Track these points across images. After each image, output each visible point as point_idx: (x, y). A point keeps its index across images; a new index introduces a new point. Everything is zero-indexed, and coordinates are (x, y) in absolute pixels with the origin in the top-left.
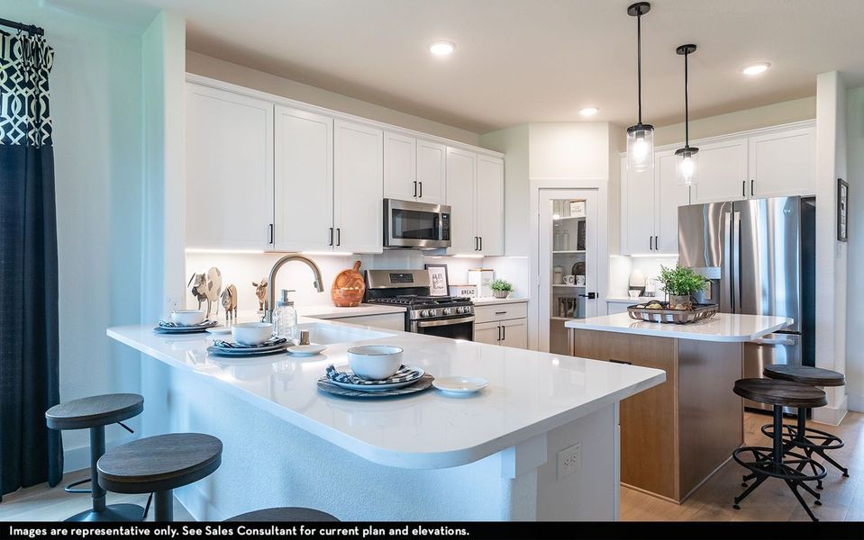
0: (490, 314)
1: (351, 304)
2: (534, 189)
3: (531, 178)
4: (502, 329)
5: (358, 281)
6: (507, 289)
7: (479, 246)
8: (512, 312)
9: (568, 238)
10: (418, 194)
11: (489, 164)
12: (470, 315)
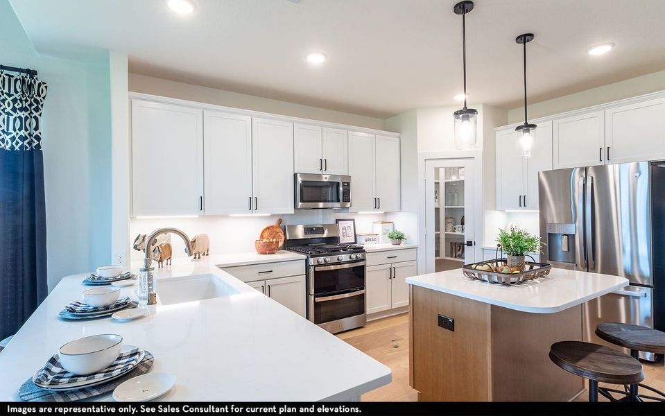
0: (383, 258)
1: (267, 252)
2: (421, 160)
3: (418, 152)
4: (393, 270)
5: (280, 234)
6: (400, 238)
7: (377, 204)
8: (401, 256)
9: (458, 195)
10: (324, 168)
11: (387, 143)
12: (363, 260)
